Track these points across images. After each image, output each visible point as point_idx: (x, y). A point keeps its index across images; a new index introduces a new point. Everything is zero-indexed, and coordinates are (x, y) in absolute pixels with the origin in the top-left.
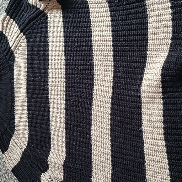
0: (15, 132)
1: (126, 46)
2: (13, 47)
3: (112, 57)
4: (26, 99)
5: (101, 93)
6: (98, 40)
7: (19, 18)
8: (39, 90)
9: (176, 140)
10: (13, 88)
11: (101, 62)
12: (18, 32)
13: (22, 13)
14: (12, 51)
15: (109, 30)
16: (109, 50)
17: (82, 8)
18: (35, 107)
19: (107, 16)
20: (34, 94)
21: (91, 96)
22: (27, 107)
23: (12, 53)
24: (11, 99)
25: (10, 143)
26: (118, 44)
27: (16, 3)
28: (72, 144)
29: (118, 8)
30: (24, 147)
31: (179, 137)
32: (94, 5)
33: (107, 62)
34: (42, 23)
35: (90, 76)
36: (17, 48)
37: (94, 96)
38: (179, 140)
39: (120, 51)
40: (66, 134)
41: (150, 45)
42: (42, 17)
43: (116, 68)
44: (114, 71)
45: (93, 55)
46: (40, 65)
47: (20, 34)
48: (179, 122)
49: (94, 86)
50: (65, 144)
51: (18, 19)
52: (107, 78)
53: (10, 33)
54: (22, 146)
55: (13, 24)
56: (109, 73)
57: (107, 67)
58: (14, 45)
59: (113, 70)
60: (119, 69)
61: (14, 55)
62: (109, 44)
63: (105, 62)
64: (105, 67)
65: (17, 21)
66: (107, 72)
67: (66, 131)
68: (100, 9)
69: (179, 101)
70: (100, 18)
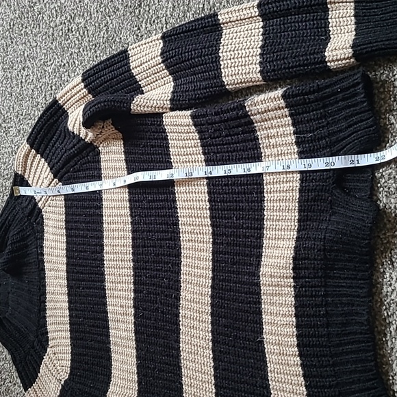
0: (48, 349)
1: (230, 202)
2: (41, 202)
3: (209, 220)
4: (65, 290)
5: (193, 278)
6: (184, 191)
7: (50, 152)
8: (89, 274)
9: (317, 354)
10: (43, 270)
11: (192, 227)
12: (49, 176)
13: (55, 144)
14: (39, 209)
16: (204, 207)
17: (157, 139)
18: (81, 304)
20: (79, 280)
21: (176, 284)
22: (67, 305)
23: (40, 211)
24: (40, 289)
25: (41, 370)
26: (218, 197)
27: (45, 128)
28: (148, 367)
29: (214, 140)
30: (63, 376)
31: (321, 349)
32: (176, 134)
33: (201, 228)
34: (89, 162)
35: (174, 251)
36: (48, 202)
37: (182, 285)
38: (320, 356)
39: (221, 209)
40: (137, 351)
41: (267, 200)
42: (90, 152)
43: (216, 237)
44: (214, 243)
45: (178, 216)
46: (88, 230)
47: (53, 180)
48: (321, 325)
49: (182, 268)
50: (136, 369)
51: (49, 154)
52: (202, 254)
53: (36, 179)
54: (61, 376)
55: (41, 162)
56: (205, 245)
57: (202, 236)
58: (43, 199)
59: (211, 240)
60: (220, 240)
61: (42, 215)
62: (203, 199)
63: (198, 228)
64: (199, 236)
65: (48, 157)
66: (202, 245)
67: (137, 346)
68: (186, 141)
69: (319, 291)
70: (187, 157)
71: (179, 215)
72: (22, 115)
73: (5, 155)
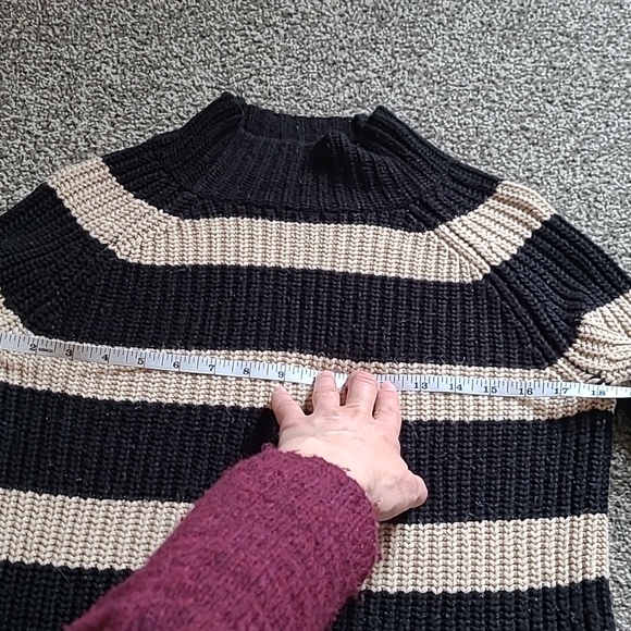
2: (447, 230)
3: (411, 589)
4: (286, 263)
6: (463, 542)
7: (536, 261)
8: (315, 318)
10: (323, 220)
11: (397, 551)
12: (494, 256)
13: (551, 272)
14: (436, 226)
15: (491, 581)
16: (434, 582)
17: (560, 492)
18: (261, 297)
19: (533, 578)
20: (303, 295)
22: (259, 264)
23: (432, 227)
24: (287, 208)
26: (451, 613)
28: (140, 427)
29: (554, 617)
32: (567, 537)
33: (396, 569)
34: (522, 345)
36: (446, 247)
39: (429, 617)
40: (169, 406)
43: (379, 601)
44: (369, 594)
45: (417, 523)
46: (394, 328)
47: (488, 263)
50: (137, 399)
51: (531, 257)
53: (487, 223)
55: (517, 237)
58: (452, 235)
59: (374, 589)
60: (374, 610)
61: (423, 231)
62: (449, 582)
63: (397, 563)
65: (527, 254)
67: (180, 409)
68: (554, 557)
70: (526, 553)
72: (596, 200)
73: (525, 155)
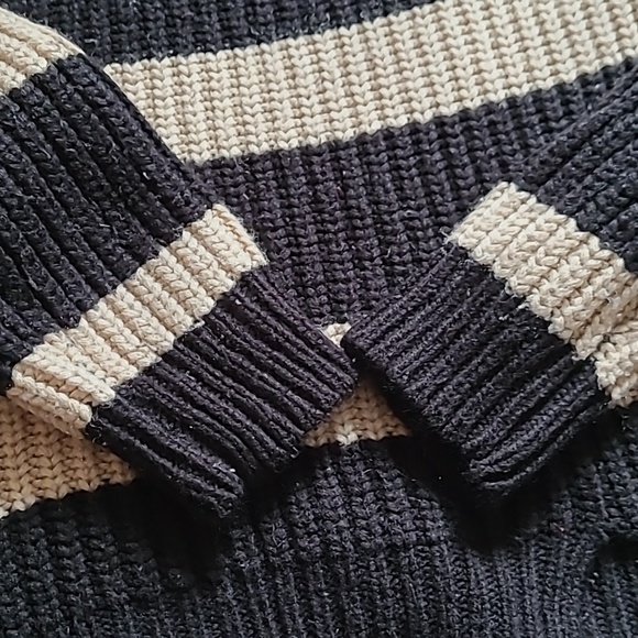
1: (456, 188)
3: (377, 126)
5: (170, 101)
6: (448, 31)
9: (31, 579)
11: (337, 73)
15: (512, 80)
16: (414, 104)
19: (580, 58)
21: (135, 45)
26: (458, 146)
31: (54, 591)
33: (343, 102)
35: (243, 22)
37: (138, 65)
38: (29, 591)
39: (422, 162)
43: (327, 156)
44: (306, 152)
45: (360, 21)
48: (134, 574)
49: (193, 58)
52: (260, 117)
56: (291, 122)
57: (318, 108)
59: (313, 141)
60: (323, 173)
62: (440, 98)
63: (341, 92)
64: (315, 99)
66: (290, 112)
68: (606, 16)
69: (246, 548)
70: (558, 22)
71: (367, 24)
